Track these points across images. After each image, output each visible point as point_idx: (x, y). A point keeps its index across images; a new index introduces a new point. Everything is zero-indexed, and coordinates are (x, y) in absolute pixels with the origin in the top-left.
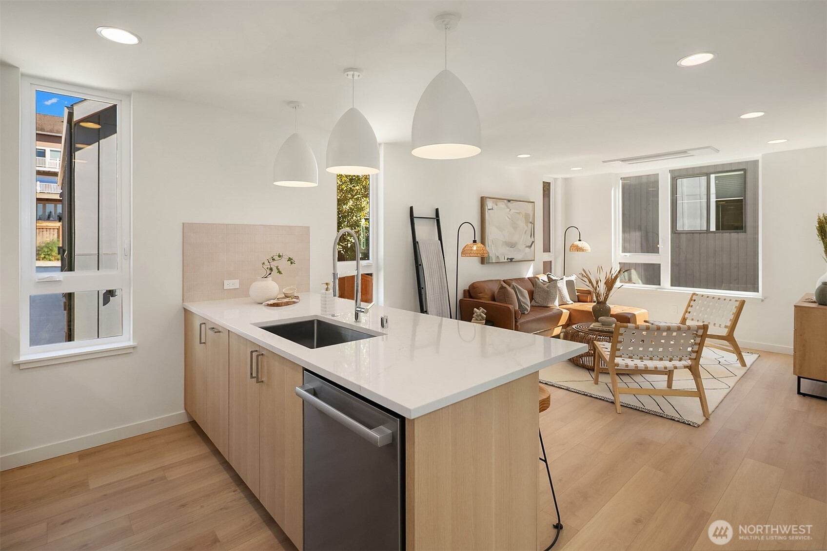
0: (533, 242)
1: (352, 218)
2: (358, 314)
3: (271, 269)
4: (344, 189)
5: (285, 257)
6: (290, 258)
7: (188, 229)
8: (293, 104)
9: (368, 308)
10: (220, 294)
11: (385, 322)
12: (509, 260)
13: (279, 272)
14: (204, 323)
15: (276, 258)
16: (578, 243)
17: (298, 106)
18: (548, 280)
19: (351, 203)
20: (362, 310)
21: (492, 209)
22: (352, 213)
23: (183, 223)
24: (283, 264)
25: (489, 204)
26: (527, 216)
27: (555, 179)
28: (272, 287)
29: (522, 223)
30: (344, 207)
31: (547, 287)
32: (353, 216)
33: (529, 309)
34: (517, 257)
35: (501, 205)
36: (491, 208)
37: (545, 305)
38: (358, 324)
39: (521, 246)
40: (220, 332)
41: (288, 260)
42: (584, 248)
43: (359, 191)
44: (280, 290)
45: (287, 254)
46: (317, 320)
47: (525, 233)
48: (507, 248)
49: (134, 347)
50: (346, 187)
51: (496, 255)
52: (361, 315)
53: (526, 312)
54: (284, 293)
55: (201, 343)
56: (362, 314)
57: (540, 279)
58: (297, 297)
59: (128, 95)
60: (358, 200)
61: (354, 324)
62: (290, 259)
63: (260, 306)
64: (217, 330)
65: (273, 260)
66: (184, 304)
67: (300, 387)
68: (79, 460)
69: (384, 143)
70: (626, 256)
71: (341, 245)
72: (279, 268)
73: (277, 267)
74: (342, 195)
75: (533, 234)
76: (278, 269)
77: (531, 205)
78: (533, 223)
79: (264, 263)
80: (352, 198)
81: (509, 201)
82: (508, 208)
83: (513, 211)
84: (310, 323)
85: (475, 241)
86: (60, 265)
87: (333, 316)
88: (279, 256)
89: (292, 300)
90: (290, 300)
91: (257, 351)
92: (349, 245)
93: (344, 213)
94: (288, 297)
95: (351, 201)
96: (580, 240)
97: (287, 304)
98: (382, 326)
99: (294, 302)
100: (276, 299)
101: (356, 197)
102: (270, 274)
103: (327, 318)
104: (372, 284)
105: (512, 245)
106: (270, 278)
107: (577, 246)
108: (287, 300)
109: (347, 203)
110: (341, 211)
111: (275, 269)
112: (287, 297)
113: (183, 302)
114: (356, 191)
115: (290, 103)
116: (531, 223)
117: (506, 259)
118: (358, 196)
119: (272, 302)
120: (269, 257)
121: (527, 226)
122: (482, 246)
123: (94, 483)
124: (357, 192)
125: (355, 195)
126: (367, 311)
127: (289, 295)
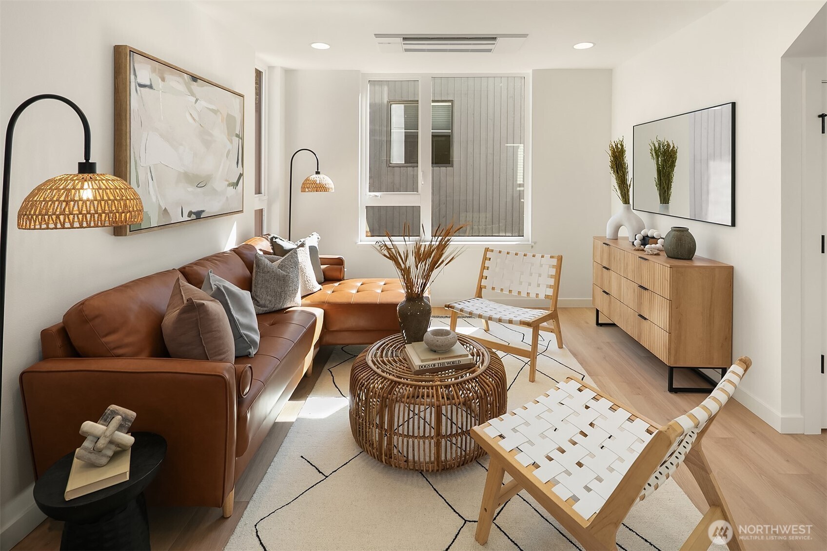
0: (241, 175)
12: (193, 217)
16: (314, 177)
18: (273, 249)
21: (151, 87)
25: (142, 72)
26: (230, 120)
27: (271, 68)
29: (220, 134)
31: (281, 266)
33: (257, 338)
34: (211, 206)
35: (176, 82)
36: (148, 83)
37: (279, 306)
39: (219, 184)
42: (327, 186)
47: (227, 157)
48: (190, 189)
51: (160, 206)
53: (253, 351)
57: (257, 248)
70: (376, 196)
75: (240, 160)
77: (238, 99)
78: (241, 137)
81: (195, 78)
82: (193, 94)
83: (202, 103)
85: (87, 168)
96: (318, 173)
105: (201, 182)
107: (314, 182)
116: (237, 136)
117: (186, 214)
121: (231, 142)
122: (119, 183)
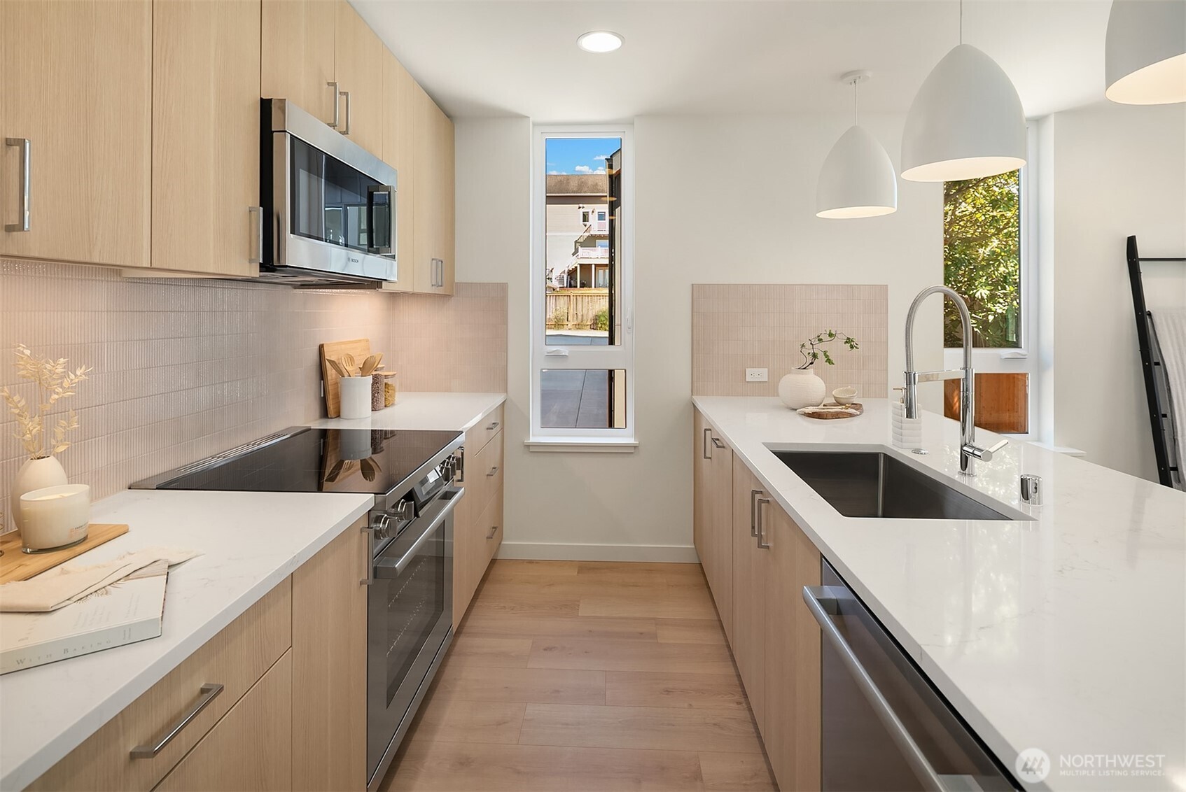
1: (997, 270)
2: (967, 458)
3: (815, 356)
4: (980, 220)
5: (840, 336)
6: (848, 339)
7: (699, 293)
8: (850, 76)
9: (991, 450)
10: (739, 388)
11: (1031, 490)
13: (829, 361)
14: (710, 430)
15: (825, 337)
17: (860, 77)
19: (995, 243)
20: (976, 452)
22: (996, 260)
23: (693, 285)
24: (836, 348)
28: (813, 385)
30: (981, 251)
32: (999, 265)
38: (965, 481)
40: (724, 447)
41: (846, 342)
43: (1012, 220)
44: (829, 390)
45: (844, 331)
46: (885, 454)
49: (635, 447)
50: (984, 215)
52: (975, 463)
54: (835, 397)
55: (705, 457)
56: (977, 460)
58: (857, 406)
59: (630, 123)
60: (1010, 236)
61: (957, 477)
62: (848, 341)
63: (793, 413)
64: (722, 443)
65: (820, 340)
66: (694, 397)
67: (813, 590)
68: (578, 573)
69: (1055, 113)
71: (975, 318)
72: (827, 354)
73: (825, 353)
74: (975, 231)
76: (827, 356)
79: (803, 346)
80: (998, 234)
84: (873, 457)
86: (608, 336)
87: (917, 451)
88: (830, 335)
89: (846, 411)
90: (843, 410)
91: (761, 492)
92: (991, 318)
93: (981, 261)
94: (841, 404)
95: (994, 239)
97: (837, 416)
98: (1025, 494)
99: (851, 415)
100: (822, 406)
101: (1005, 231)
102: (812, 363)
103: (904, 454)
104: (1026, 395)
106: (811, 370)
108: (837, 409)
109: (986, 245)
110: (974, 259)
111: (821, 355)
112: (839, 403)
113: (692, 395)
114: (1005, 221)
115: (845, 75)
118: (1010, 229)
119: (810, 410)
120: (813, 336)
123: (585, 610)
124: (1008, 223)
125: (1004, 228)
126: (988, 456)
127: (843, 401)
